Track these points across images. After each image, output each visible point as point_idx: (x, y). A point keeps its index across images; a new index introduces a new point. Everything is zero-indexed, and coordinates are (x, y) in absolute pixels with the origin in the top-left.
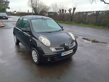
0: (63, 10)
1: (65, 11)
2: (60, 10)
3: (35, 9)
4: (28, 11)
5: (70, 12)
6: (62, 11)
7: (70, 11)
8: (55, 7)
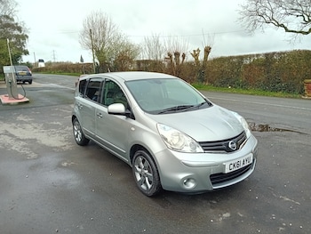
0: (177, 54)
1: (184, 56)
2: (169, 55)
3: (99, 53)
4: (82, 60)
5: (197, 59)
6: (174, 57)
7: (196, 56)
8: (153, 45)
